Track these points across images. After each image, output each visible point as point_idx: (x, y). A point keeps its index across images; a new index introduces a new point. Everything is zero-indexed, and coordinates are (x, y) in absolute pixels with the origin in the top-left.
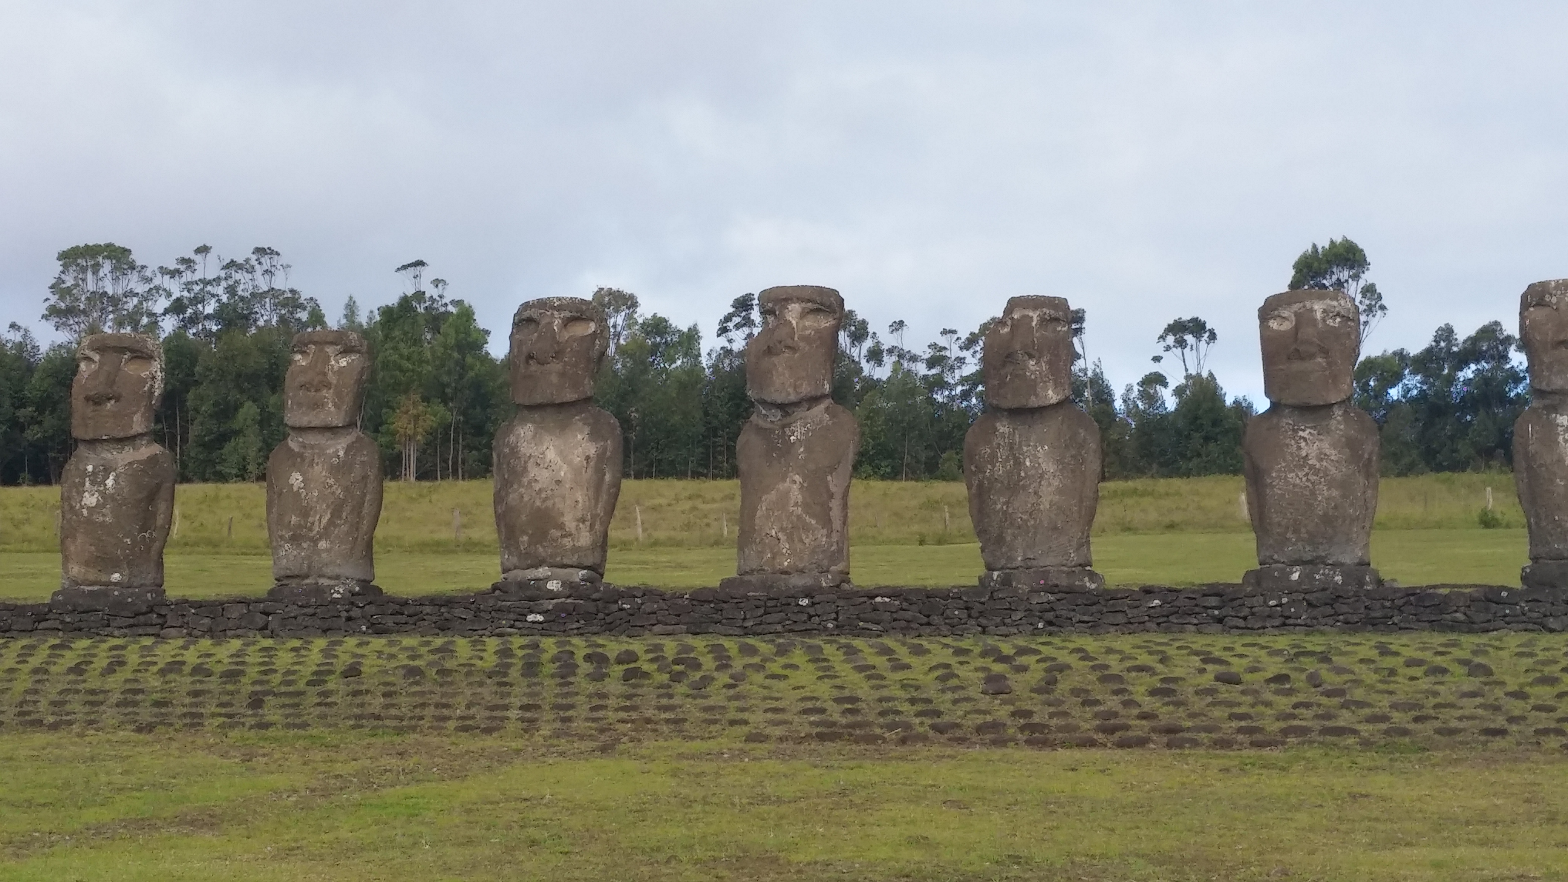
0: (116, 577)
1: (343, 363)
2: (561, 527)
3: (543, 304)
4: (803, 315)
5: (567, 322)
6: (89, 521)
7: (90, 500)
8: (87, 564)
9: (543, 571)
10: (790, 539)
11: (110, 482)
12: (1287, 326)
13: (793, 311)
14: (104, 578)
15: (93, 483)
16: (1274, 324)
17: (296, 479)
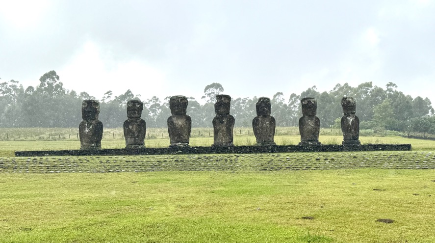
0: (93, 145)
1: (138, 106)
2: (183, 136)
3: (177, 97)
4: (225, 99)
5: (181, 100)
6: (87, 134)
7: (87, 130)
8: (87, 142)
9: (179, 143)
10: (225, 138)
11: (91, 127)
12: (306, 103)
13: (223, 99)
14: (91, 145)
15: (87, 127)
16: (303, 103)
17: (130, 127)
